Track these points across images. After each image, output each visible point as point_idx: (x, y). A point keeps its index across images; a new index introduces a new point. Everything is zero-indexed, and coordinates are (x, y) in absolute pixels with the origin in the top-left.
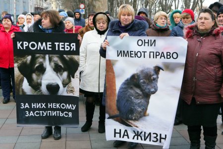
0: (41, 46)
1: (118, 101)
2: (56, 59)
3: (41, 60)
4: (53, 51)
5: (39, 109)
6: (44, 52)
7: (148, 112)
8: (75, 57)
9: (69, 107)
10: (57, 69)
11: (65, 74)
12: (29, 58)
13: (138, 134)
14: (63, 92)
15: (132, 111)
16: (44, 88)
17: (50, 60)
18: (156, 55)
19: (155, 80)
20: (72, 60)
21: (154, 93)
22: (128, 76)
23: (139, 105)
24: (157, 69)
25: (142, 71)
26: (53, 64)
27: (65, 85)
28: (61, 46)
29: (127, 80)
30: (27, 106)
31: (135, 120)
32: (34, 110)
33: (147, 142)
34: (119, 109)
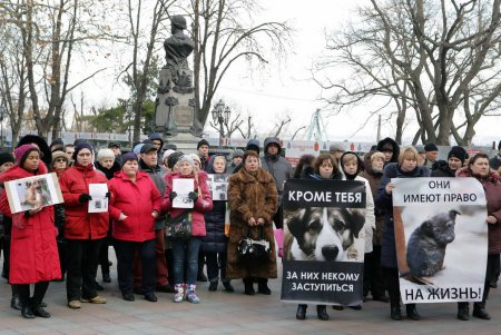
0: (319, 197)
1: (408, 255)
2: (336, 213)
3: (317, 215)
4: (333, 203)
5: (310, 281)
6: (322, 204)
7: (444, 264)
8: (361, 211)
9: (349, 277)
10: (338, 227)
11: (347, 233)
12: (303, 212)
13: (433, 293)
14: (342, 256)
15: (425, 266)
16: (318, 253)
17: (329, 214)
18: (452, 198)
19: (451, 226)
20: (355, 214)
21: (450, 241)
22: (418, 224)
23: (434, 257)
24: (453, 214)
25: (435, 218)
26: (332, 220)
27: (346, 246)
28: (342, 196)
29: (417, 230)
30: (295, 275)
31: (430, 276)
32: (304, 281)
33: (446, 300)
34: (409, 265)
